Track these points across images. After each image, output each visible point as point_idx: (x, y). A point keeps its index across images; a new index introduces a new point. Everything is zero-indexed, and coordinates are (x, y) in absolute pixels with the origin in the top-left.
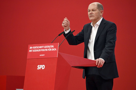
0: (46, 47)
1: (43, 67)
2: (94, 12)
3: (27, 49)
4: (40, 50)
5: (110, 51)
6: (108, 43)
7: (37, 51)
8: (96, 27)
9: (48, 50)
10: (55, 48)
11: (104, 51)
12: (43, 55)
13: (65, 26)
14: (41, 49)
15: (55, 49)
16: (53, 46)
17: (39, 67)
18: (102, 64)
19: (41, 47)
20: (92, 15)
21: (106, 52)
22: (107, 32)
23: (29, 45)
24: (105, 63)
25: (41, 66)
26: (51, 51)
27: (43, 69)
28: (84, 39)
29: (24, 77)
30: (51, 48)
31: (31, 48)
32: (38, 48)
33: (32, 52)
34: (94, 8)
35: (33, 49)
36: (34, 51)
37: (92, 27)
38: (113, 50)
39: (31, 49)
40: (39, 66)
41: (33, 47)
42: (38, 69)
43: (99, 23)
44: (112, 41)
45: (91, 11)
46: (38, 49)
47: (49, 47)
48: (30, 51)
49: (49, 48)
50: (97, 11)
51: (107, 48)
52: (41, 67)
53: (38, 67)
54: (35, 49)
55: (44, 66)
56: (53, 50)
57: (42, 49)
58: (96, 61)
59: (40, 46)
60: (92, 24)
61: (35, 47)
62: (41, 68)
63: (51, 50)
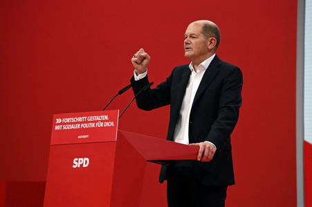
0: (91, 118)
1: (86, 161)
2: (193, 41)
3: (51, 123)
4: (78, 126)
5: (228, 128)
6: (224, 109)
7: (73, 127)
9: (95, 125)
10: (112, 121)
12: (85, 137)
14: (80, 123)
15: (112, 124)
16: (106, 117)
17: (77, 161)
18: (211, 156)
19: (80, 119)
20: (188, 46)
21: (219, 128)
22: (222, 84)
23: (54, 115)
25: (82, 159)
26: (103, 128)
27: (85, 166)
29: (45, 183)
30: (102, 121)
31: (59, 121)
32: (74, 121)
33: (62, 131)
35: (64, 123)
36: (65, 128)
37: (190, 72)
39: (58, 124)
40: (76, 159)
41: (64, 120)
42: (74, 166)
43: (206, 63)
44: (232, 106)
45: (188, 37)
46: (74, 123)
47: (98, 118)
48: (57, 128)
49: (98, 121)
50: (201, 38)
51: (222, 121)
52: (81, 162)
53: (74, 162)
54: (68, 124)
55: (87, 159)
56: (107, 124)
57: (83, 122)
58: (199, 147)
59: (78, 117)
61: (68, 120)
62: (82, 165)
63: (102, 124)
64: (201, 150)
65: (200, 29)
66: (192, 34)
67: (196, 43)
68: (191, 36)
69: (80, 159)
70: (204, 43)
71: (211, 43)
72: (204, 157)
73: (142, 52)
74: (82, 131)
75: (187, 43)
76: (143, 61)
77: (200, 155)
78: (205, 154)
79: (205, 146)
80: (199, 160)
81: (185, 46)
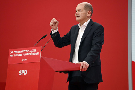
0: (28, 51)
1: (25, 73)
2: (80, 13)
3: (8, 54)
4: (21, 55)
5: (95, 55)
6: (94, 46)
7: (19, 55)
8: (83, 29)
9: (30, 54)
10: (38, 52)
11: (89, 54)
12: (25, 60)
13: (52, 25)
14: (22, 53)
15: (38, 54)
16: (35, 50)
17: (21, 72)
18: (86, 69)
19: (22, 51)
22: (93, 34)
23: (10, 50)
24: (89, 67)
25: (23, 71)
26: (34, 56)
27: (25, 74)
28: (70, 42)
30: (33, 52)
31: (12, 52)
32: (19, 52)
33: (13, 57)
34: (80, 9)
36: (15, 56)
38: (99, 54)
39: (12, 54)
40: (21, 71)
41: (14, 52)
42: (20, 75)
43: (86, 24)
44: (98, 44)
45: (78, 11)
46: (19, 53)
47: (31, 51)
48: (11, 56)
49: (31, 52)
50: (84, 11)
51: (93, 52)
53: (20, 73)
54: (16, 54)
55: (26, 71)
56: (36, 54)
57: (24, 53)
58: (80, 64)
59: (21, 50)
60: (79, 25)
61: (16, 52)
62: (23, 74)
63: (33, 54)
64: (81, 66)
65: (83, 7)
66: (79, 10)
67: (82, 14)
68: (79, 11)
69: (22, 71)
70: (86, 14)
71: (89, 13)
72: (83, 69)
73: (54, 20)
74: (23, 57)
75: (77, 14)
76: (55, 24)
77: (81, 68)
78: (83, 68)
79: (83, 64)
80: (80, 70)
81: (76, 16)
